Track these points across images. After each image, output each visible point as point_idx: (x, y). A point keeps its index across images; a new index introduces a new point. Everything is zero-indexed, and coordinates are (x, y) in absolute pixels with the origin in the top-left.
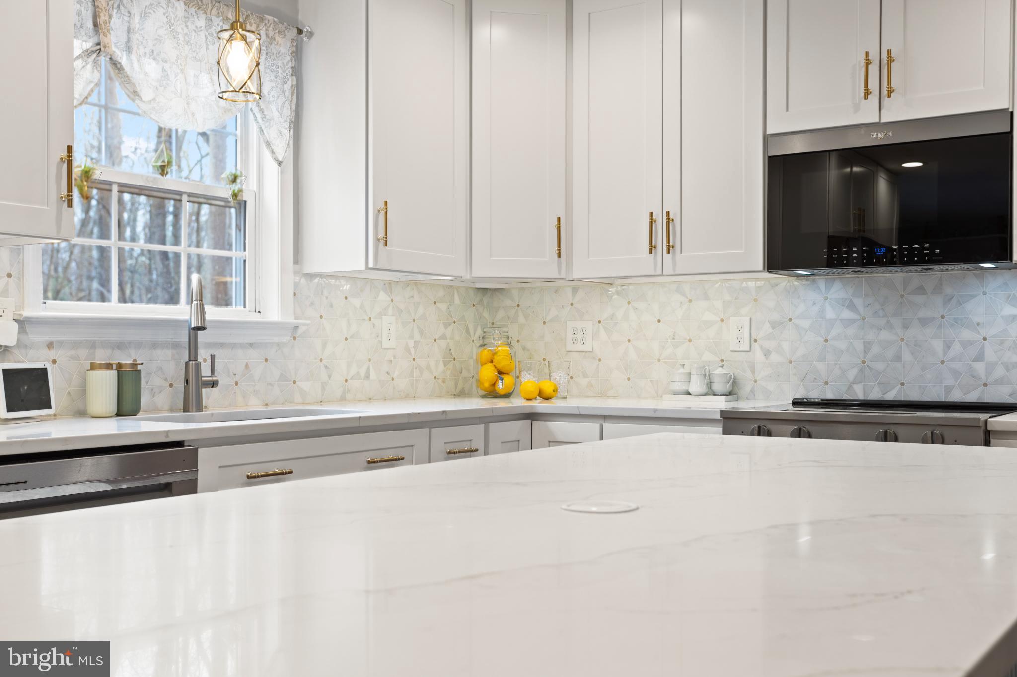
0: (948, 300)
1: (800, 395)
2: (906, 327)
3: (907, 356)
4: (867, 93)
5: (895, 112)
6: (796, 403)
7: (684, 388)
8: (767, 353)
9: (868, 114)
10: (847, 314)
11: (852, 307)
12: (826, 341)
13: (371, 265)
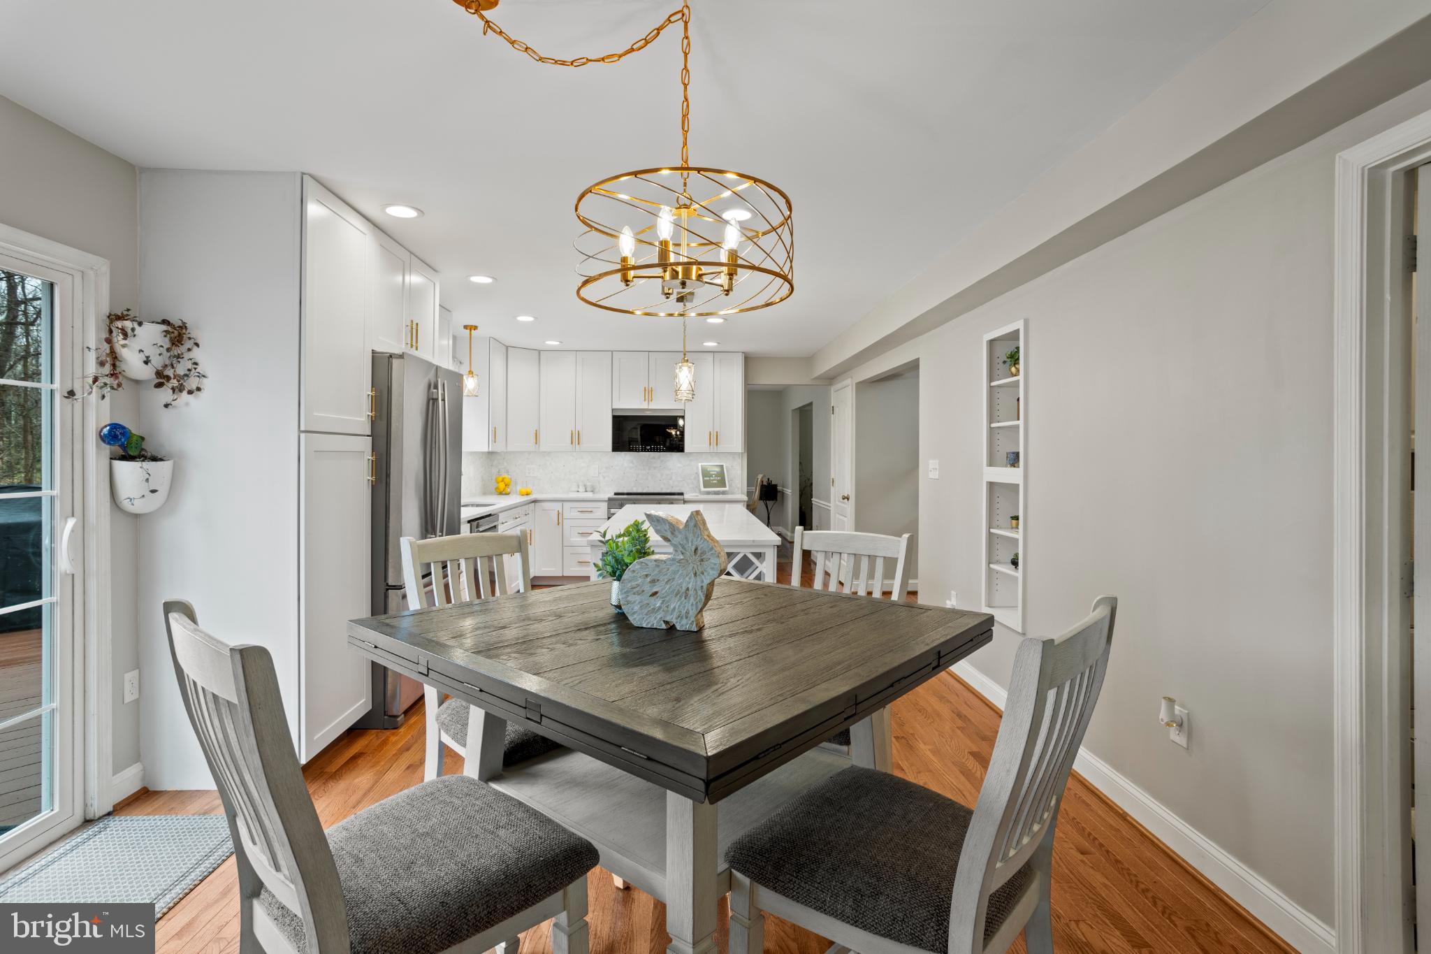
0: (662, 461)
1: (616, 491)
2: (649, 469)
3: (650, 478)
4: (645, 400)
5: (653, 406)
6: (616, 494)
7: (577, 490)
8: (604, 478)
9: (644, 406)
10: (631, 465)
11: (632, 462)
12: (624, 473)
13: (490, 449)
